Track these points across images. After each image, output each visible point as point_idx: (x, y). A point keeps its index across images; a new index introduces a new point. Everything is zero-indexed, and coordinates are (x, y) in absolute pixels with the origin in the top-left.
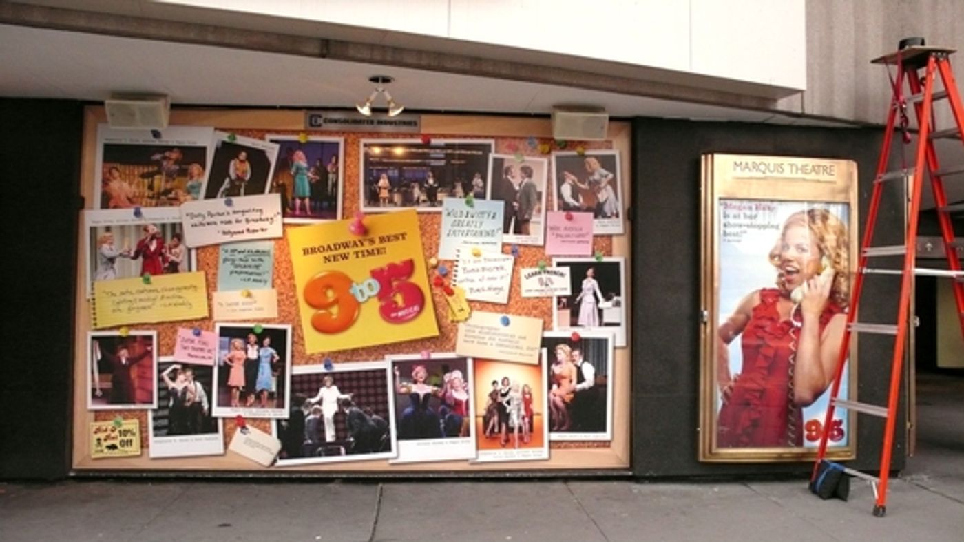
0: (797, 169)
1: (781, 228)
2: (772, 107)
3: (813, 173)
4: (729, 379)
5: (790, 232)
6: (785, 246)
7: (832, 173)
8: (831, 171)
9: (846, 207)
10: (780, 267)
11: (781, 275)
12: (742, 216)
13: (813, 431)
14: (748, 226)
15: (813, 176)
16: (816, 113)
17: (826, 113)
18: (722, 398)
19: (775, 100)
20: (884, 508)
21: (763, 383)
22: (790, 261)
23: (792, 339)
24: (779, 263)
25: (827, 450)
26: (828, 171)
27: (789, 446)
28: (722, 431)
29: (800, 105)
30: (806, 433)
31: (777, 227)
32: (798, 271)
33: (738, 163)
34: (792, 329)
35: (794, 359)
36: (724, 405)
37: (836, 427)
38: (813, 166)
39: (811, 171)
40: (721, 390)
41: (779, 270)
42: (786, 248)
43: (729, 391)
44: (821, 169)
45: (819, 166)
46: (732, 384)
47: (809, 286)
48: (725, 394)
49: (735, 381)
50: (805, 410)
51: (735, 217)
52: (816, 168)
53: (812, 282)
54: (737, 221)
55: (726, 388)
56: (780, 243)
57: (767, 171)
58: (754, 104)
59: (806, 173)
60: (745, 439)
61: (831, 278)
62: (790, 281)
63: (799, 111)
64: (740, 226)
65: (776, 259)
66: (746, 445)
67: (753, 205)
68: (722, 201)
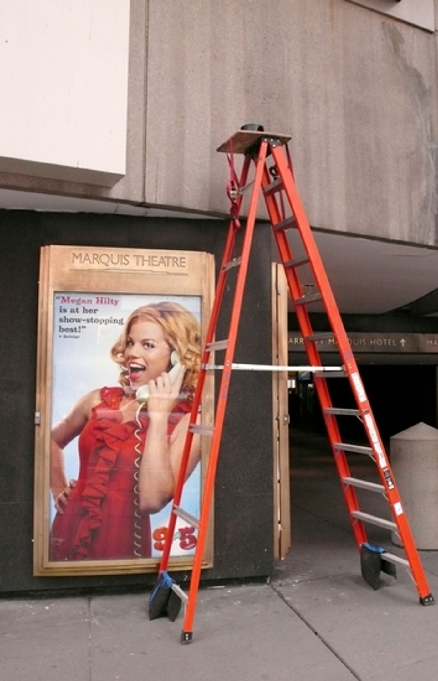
0: (144, 260)
1: (126, 322)
2: (104, 195)
3: (162, 265)
4: (65, 485)
5: (134, 327)
6: (129, 342)
7: (183, 264)
8: (181, 262)
9: (199, 299)
10: (124, 364)
11: (124, 373)
12: (81, 310)
13: (162, 539)
14: (88, 321)
15: (161, 268)
16: (160, 202)
17: (173, 202)
18: (56, 507)
19: (109, 188)
20: (190, 634)
21: (103, 488)
22: (135, 358)
23: (136, 441)
24: (122, 359)
25: (170, 560)
26: (178, 262)
27: (134, 557)
28: (57, 542)
29: (141, 193)
30: (154, 542)
31: (121, 322)
32: (144, 369)
33: (77, 254)
34: (137, 431)
35: (139, 462)
36: (58, 514)
37: (187, 535)
38: (162, 258)
39: (160, 262)
40: (55, 498)
41: (123, 368)
42: (130, 344)
43: (64, 499)
44: (171, 260)
45: (168, 258)
46: (68, 490)
47: (156, 384)
48: (60, 502)
49: (71, 487)
50: (152, 517)
51: (72, 311)
52: (166, 260)
53: (159, 379)
54: (75, 316)
55: (61, 495)
56: (123, 339)
57: (110, 263)
58: (81, 191)
59: (153, 265)
60: (82, 550)
61: (181, 376)
62: (134, 379)
63: (139, 199)
64: (79, 321)
65: (119, 355)
66: (84, 557)
67: (93, 298)
68: (57, 295)
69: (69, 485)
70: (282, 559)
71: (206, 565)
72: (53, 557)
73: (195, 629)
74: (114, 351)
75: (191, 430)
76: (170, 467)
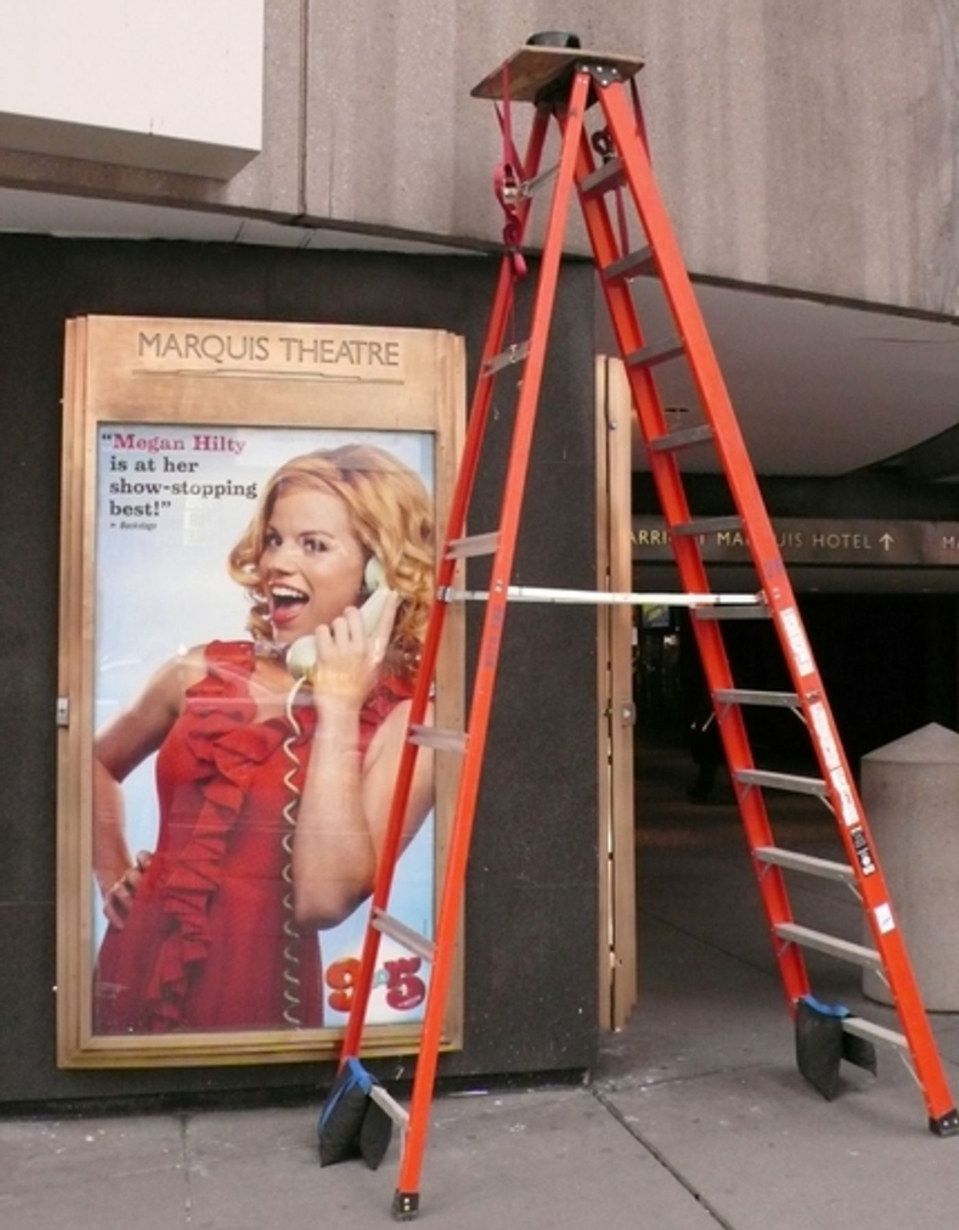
0: (302, 350)
1: (262, 491)
2: (211, 198)
3: (344, 361)
5: (280, 504)
6: (270, 538)
7: (393, 359)
8: (389, 354)
9: (429, 438)
10: (258, 587)
11: (259, 610)
12: (159, 464)
13: (346, 987)
14: (176, 489)
15: (343, 368)
16: (338, 214)
17: (370, 214)
18: (106, 912)
19: (222, 182)
20: (414, 1198)
21: (213, 870)
22: (283, 574)
24: (255, 578)
25: (365, 1033)
26: (383, 354)
27: (283, 1025)
28: (109, 992)
29: (295, 194)
30: (328, 991)
31: (251, 492)
32: (304, 599)
33: (150, 337)
34: (290, 740)
35: (294, 812)
36: (112, 930)
37: (403, 976)
38: (344, 343)
39: (340, 354)
40: (104, 892)
41: (257, 596)
42: (273, 542)
43: (124, 894)
44: (364, 348)
45: (359, 344)
46: (133, 876)
47: (332, 633)
48: (116, 902)
49: (141, 869)
50: (324, 937)
51: (140, 467)
52: (353, 348)
53: (339, 623)
54: (145, 478)
55: (117, 886)
56: (257, 530)
57: (225, 357)
58: (157, 188)
59: (324, 361)
60: (166, 1010)
61: (390, 614)
62: (282, 623)
63: (293, 209)
64: (154, 489)
65: (248, 568)
66: (172, 1026)
67: (188, 437)
68: (105, 430)
69: (135, 864)
70: (618, 1030)
71: (447, 1043)
72: (100, 1028)
73: (425, 1188)
74: (237, 561)
75: (414, 740)
76: (365, 825)
